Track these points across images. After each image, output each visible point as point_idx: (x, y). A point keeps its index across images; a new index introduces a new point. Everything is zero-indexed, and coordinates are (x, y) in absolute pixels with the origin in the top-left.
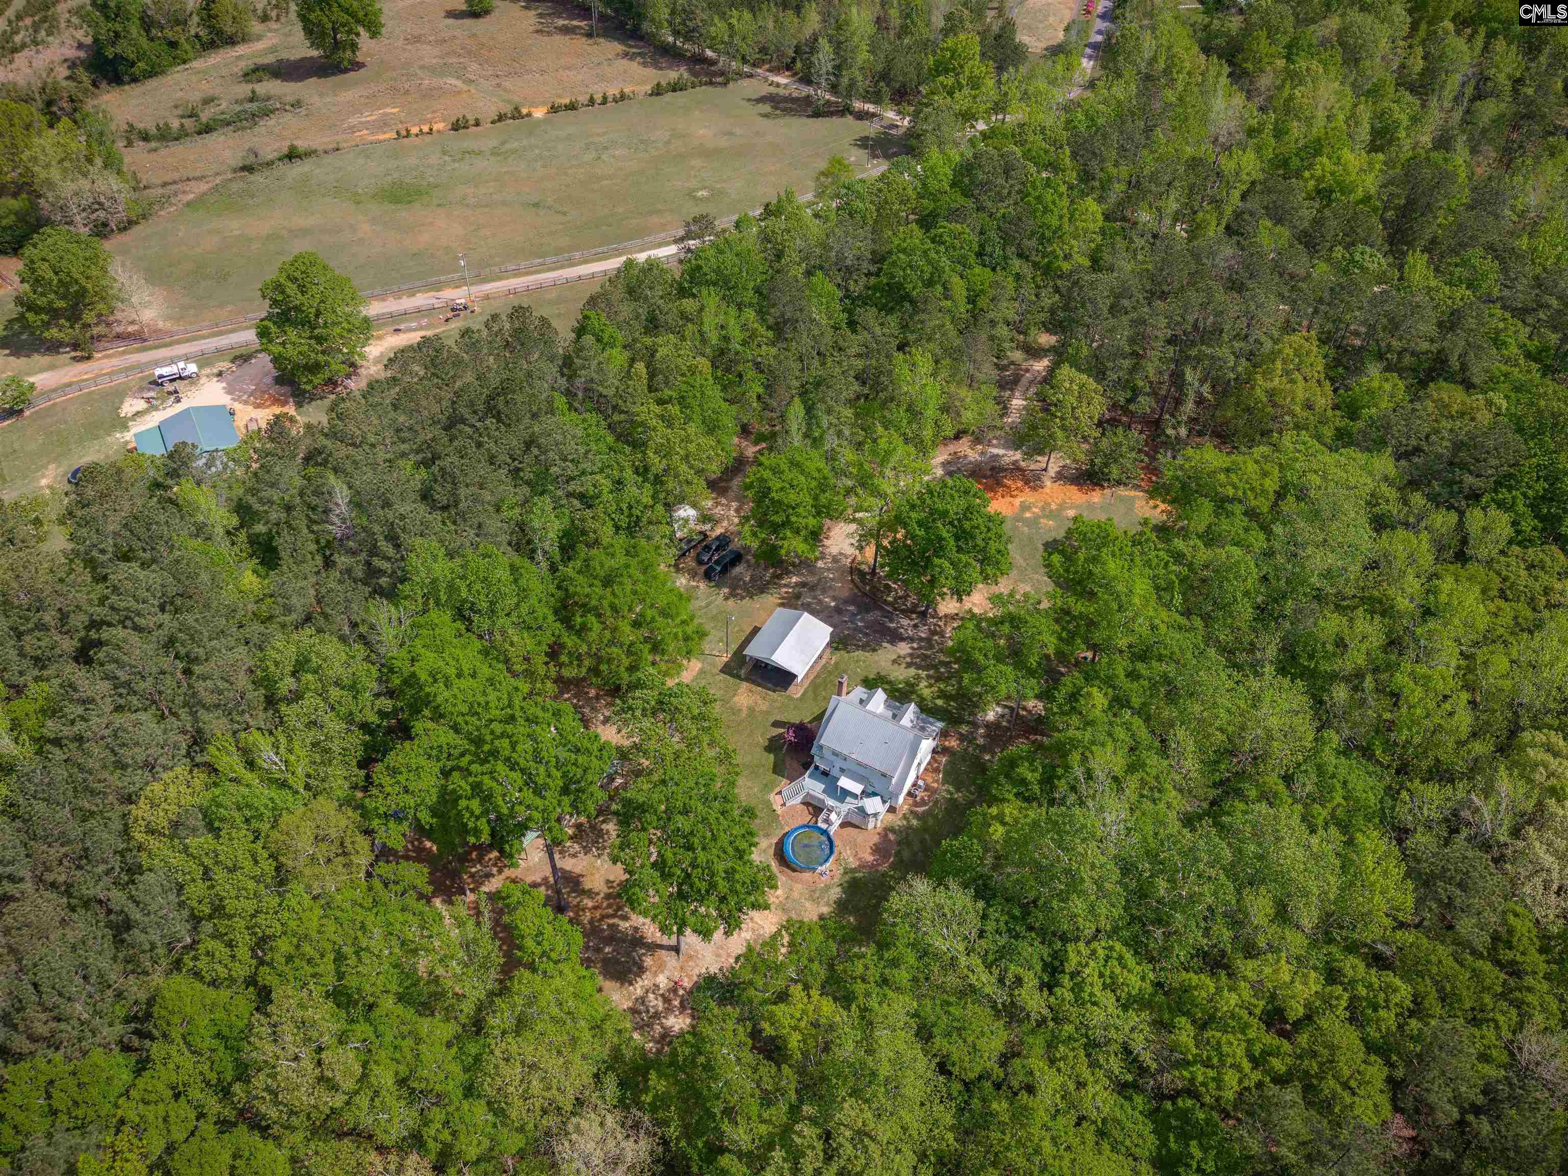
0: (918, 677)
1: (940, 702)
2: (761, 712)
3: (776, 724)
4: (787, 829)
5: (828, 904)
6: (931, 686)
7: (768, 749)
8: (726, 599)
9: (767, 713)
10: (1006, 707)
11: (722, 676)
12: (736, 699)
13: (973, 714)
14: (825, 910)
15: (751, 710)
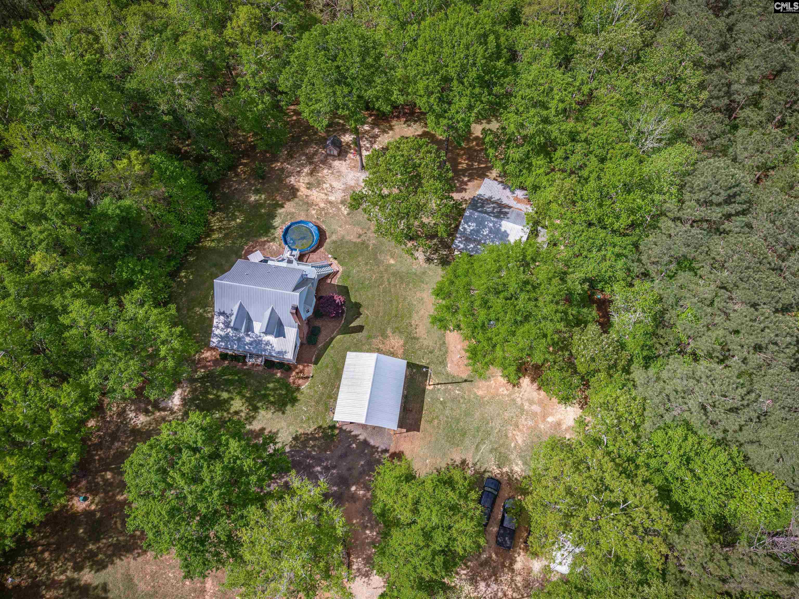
0: (250, 419)
1: (225, 395)
2: (376, 337)
3: (360, 329)
4: (322, 250)
5: (280, 214)
6: (236, 413)
7: (358, 306)
8: (464, 462)
9: (369, 337)
10: (164, 409)
11: (423, 362)
12: (402, 342)
13: (194, 391)
14: (281, 211)
15: (384, 335)
